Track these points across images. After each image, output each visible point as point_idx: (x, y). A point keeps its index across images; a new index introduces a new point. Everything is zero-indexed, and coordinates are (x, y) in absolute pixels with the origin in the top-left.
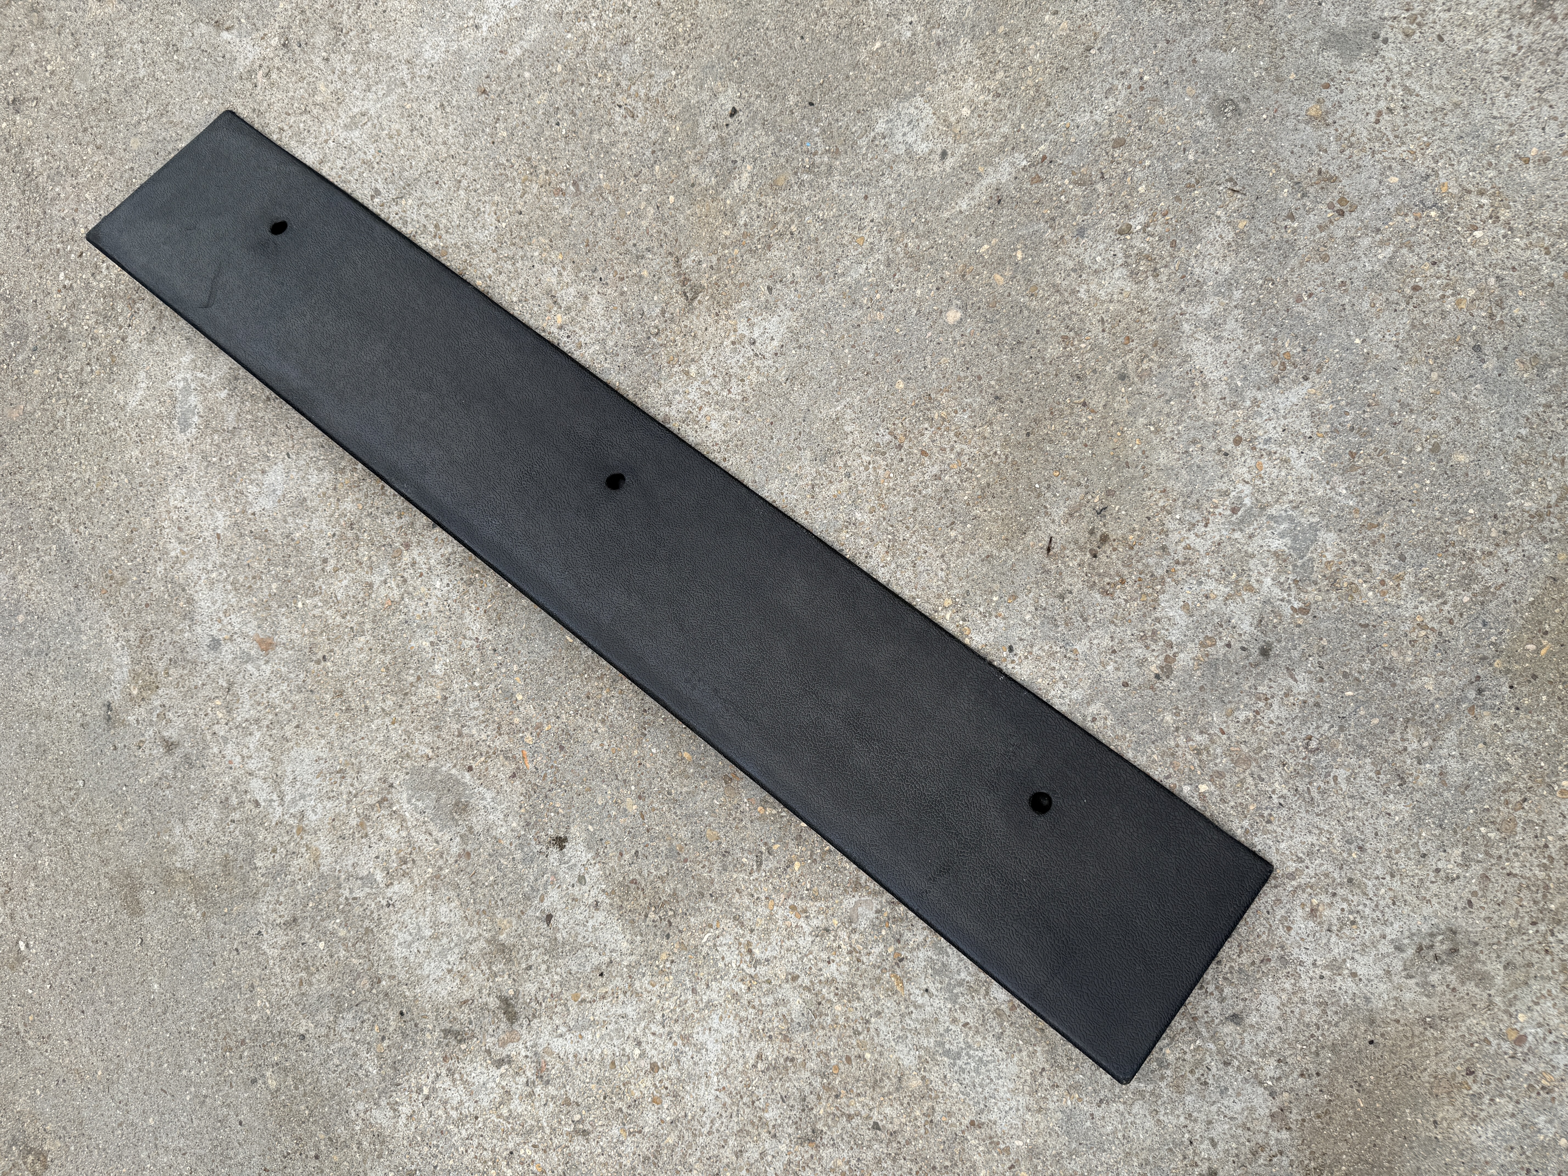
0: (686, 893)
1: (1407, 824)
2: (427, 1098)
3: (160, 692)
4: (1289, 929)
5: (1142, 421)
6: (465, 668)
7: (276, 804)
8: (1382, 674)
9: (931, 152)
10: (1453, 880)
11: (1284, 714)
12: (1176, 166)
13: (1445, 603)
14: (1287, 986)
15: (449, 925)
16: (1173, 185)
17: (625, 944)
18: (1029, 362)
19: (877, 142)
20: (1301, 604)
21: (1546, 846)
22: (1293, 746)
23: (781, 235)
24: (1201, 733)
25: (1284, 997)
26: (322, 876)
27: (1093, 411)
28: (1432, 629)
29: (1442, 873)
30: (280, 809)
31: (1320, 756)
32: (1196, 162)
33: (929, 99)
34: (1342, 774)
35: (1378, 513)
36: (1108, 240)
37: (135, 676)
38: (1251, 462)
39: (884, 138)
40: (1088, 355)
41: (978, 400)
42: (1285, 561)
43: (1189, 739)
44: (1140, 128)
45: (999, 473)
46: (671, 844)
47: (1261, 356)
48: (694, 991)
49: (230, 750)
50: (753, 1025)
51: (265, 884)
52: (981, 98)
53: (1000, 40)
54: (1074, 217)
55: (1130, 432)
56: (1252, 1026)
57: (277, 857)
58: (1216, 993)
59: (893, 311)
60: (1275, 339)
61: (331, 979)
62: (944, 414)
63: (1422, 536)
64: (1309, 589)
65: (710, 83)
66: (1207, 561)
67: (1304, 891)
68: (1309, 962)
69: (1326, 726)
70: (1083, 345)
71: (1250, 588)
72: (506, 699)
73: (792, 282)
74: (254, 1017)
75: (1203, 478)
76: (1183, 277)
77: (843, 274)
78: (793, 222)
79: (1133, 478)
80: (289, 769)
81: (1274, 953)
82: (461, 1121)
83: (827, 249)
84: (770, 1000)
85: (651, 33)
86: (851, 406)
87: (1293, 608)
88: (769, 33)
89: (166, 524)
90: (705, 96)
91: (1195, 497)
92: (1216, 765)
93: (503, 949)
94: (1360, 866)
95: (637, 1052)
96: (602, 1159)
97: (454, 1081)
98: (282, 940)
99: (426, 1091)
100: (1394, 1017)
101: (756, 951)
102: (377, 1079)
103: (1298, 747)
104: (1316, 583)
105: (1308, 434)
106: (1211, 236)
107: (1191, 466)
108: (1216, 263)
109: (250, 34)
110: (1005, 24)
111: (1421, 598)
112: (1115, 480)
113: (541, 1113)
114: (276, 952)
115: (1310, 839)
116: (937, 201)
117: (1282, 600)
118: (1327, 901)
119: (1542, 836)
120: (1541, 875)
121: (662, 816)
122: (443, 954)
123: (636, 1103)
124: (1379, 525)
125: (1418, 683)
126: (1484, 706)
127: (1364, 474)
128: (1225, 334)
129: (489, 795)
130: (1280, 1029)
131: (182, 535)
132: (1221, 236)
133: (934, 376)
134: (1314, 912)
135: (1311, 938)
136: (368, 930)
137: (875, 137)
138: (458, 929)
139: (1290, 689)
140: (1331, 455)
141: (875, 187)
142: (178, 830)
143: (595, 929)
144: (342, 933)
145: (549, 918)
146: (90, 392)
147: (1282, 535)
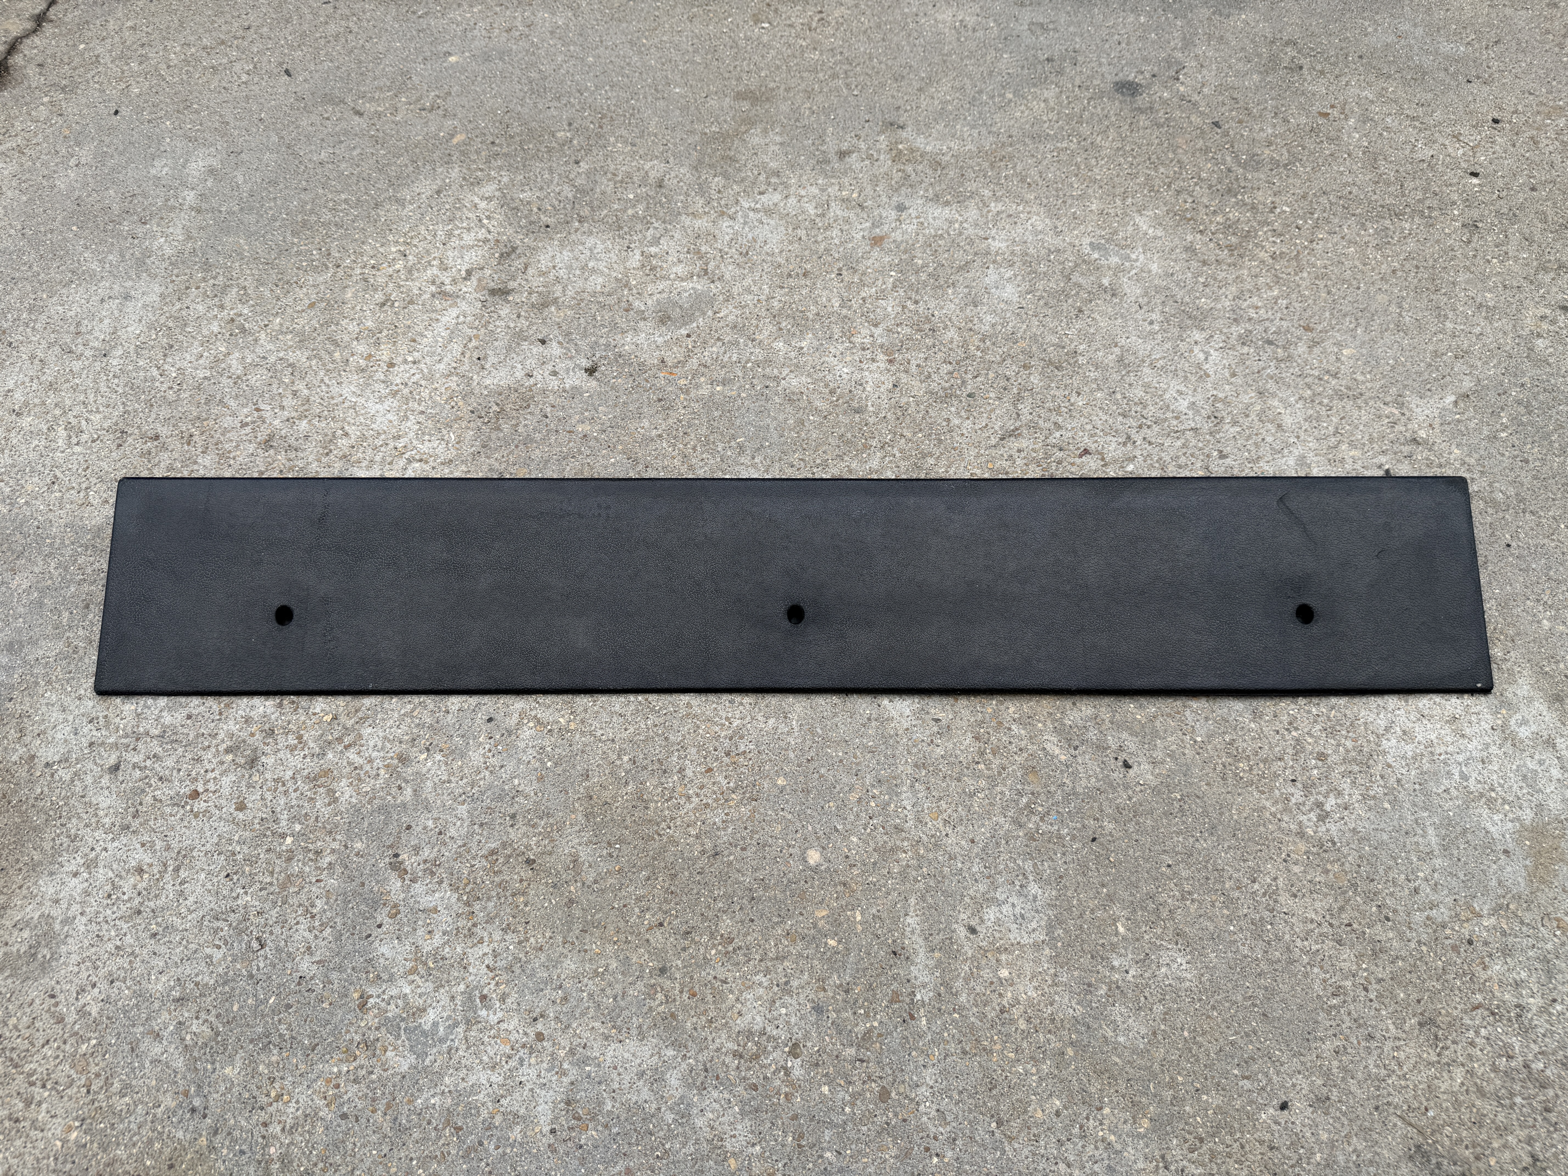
0: (493, 436)
1: (144, 983)
2: (480, 221)
3: (890, 162)
4: (143, 845)
5: (614, 965)
6: (768, 362)
7: (753, 205)
8: (267, 1037)
9: (982, 921)
10: (78, 993)
11: (296, 937)
12: (828, 1135)
13: (283, 1130)
14: (107, 820)
15: (586, 279)
16: (811, 1120)
17: (488, 382)
18: (729, 897)
19: (1020, 877)
20: (369, 1005)
21: (44, 1086)
22: (268, 929)
23: (982, 753)
24: (330, 864)
25: (101, 813)
26: (679, 214)
27: (650, 928)
28: (271, 1104)
29: (90, 988)
30: (747, 206)
31: (244, 946)
32: (821, 1157)
33: (1037, 946)
34: (218, 955)
35: (396, 1119)
36: (796, 1029)
37: (912, 151)
38: (514, 1036)
39: (1021, 886)
40: (702, 951)
41: (725, 838)
42: (414, 1014)
43: (333, 851)
44: (888, 1124)
45: (650, 821)
46: (536, 442)
47: (600, 1103)
48: (422, 412)
49: (814, 190)
50: (370, 440)
51: (700, 177)
52: (1009, 994)
53: (1059, 1045)
54: (838, 1011)
55: (610, 949)
56: (101, 777)
57: (713, 192)
58: (143, 764)
59: (851, 809)
60: (606, 1126)
61: (603, 193)
62: (732, 803)
63: (350, 1146)
64: (376, 1020)
65: (1169, 764)
66: (459, 950)
67: (160, 872)
68: (109, 846)
69: (262, 965)
70: (713, 952)
71: (413, 971)
72: (724, 379)
73: (932, 741)
74: (612, 139)
75: (529, 988)
76: (718, 1078)
77: (912, 786)
78: (988, 769)
79: (570, 930)
80: (772, 222)
81: (135, 824)
82: (450, 234)
83: (944, 785)
84: (378, 458)
85: (1253, 739)
86: (789, 733)
87: (371, 996)
88: (1191, 840)
89: (1021, 208)
90: (1159, 755)
91: (518, 971)
92: (299, 861)
93: (545, 305)
94: (143, 926)
95: (410, 359)
96: (358, 308)
97: (479, 241)
98: (653, 174)
99: (485, 221)
100: (25, 887)
101: (417, 465)
102: (516, 196)
103: (264, 932)
104: (377, 1029)
105: (503, 1101)
106: (740, 1127)
107: (546, 984)
108: (711, 1116)
109: (1441, 417)
110: (1074, 1058)
111: (300, 1113)
112: (578, 913)
113: (417, 284)
114: (647, 167)
115: (191, 899)
116: (930, 900)
117: (384, 992)
118: (139, 886)
119: (52, 1088)
120: (27, 1068)
121: (560, 445)
122: (570, 268)
123: (377, 343)
124: (385, 1114)
125: (239, 1064)
126: (180, 1106)
127: (435, 1129)
128: (641, 1083)
129: (660, 340)
130: (83, 797)
131: (1004, 216)
132: (734, 1136)
133: (770, 812)
134: (140, 871)
135: (124, 857)
136: (620, 228)
137: (1027, 878)
138: (580, 283)
139: (311, 954)
140: (472, 1110)
141: (977, 855)
142: (778, 139)
143: (513, 367)
144: (630, 212)
145: (543, 342)
146: (1168, 195)
147: (435, 1024)
